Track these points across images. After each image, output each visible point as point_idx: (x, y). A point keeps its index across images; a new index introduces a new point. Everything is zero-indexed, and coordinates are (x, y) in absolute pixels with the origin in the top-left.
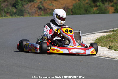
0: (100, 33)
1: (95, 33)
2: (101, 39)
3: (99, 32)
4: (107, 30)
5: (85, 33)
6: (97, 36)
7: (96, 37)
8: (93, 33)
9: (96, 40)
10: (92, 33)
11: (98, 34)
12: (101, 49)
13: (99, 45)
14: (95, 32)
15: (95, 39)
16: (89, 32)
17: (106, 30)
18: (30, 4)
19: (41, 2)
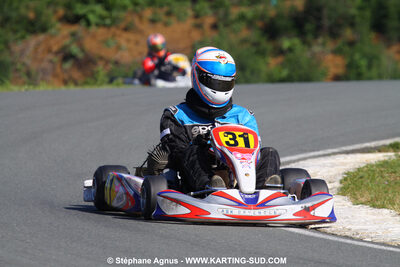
0: (347, 152)
1: (329, 155)
2: (361, 177)
3: (344, 148)
4: (372, 144)
5: (292, 154)
6: (343, 164)
7: (342, 169)
8: (321, 153)
9: (345, 179)
10: (316, 153)
11: (341, 158)
12: (374, 214)
13: (363, 200)
14: (330, 151)
15: (341, 178)
16: (305, 151)
17: (368, 145)
18: (33, 41)
19: (73, 35)
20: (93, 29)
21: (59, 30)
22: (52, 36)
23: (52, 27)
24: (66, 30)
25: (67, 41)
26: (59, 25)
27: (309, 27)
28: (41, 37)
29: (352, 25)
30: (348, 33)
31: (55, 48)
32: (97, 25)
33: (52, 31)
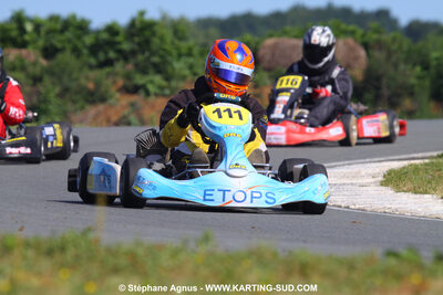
18: (92, 111)
19: (132, 105)
20: (152, 99)
21: (118, 100)
22: (111, 106)
23: (111, 97)
24: (126, 100)
25: (126, 112)
26: (118, 95)
27: (368, 96)
28: (101, 107)
29: (412, 94)
30: (407, 103)
31: (114, 119)
32: (156, 95)
33: (112, 101)
